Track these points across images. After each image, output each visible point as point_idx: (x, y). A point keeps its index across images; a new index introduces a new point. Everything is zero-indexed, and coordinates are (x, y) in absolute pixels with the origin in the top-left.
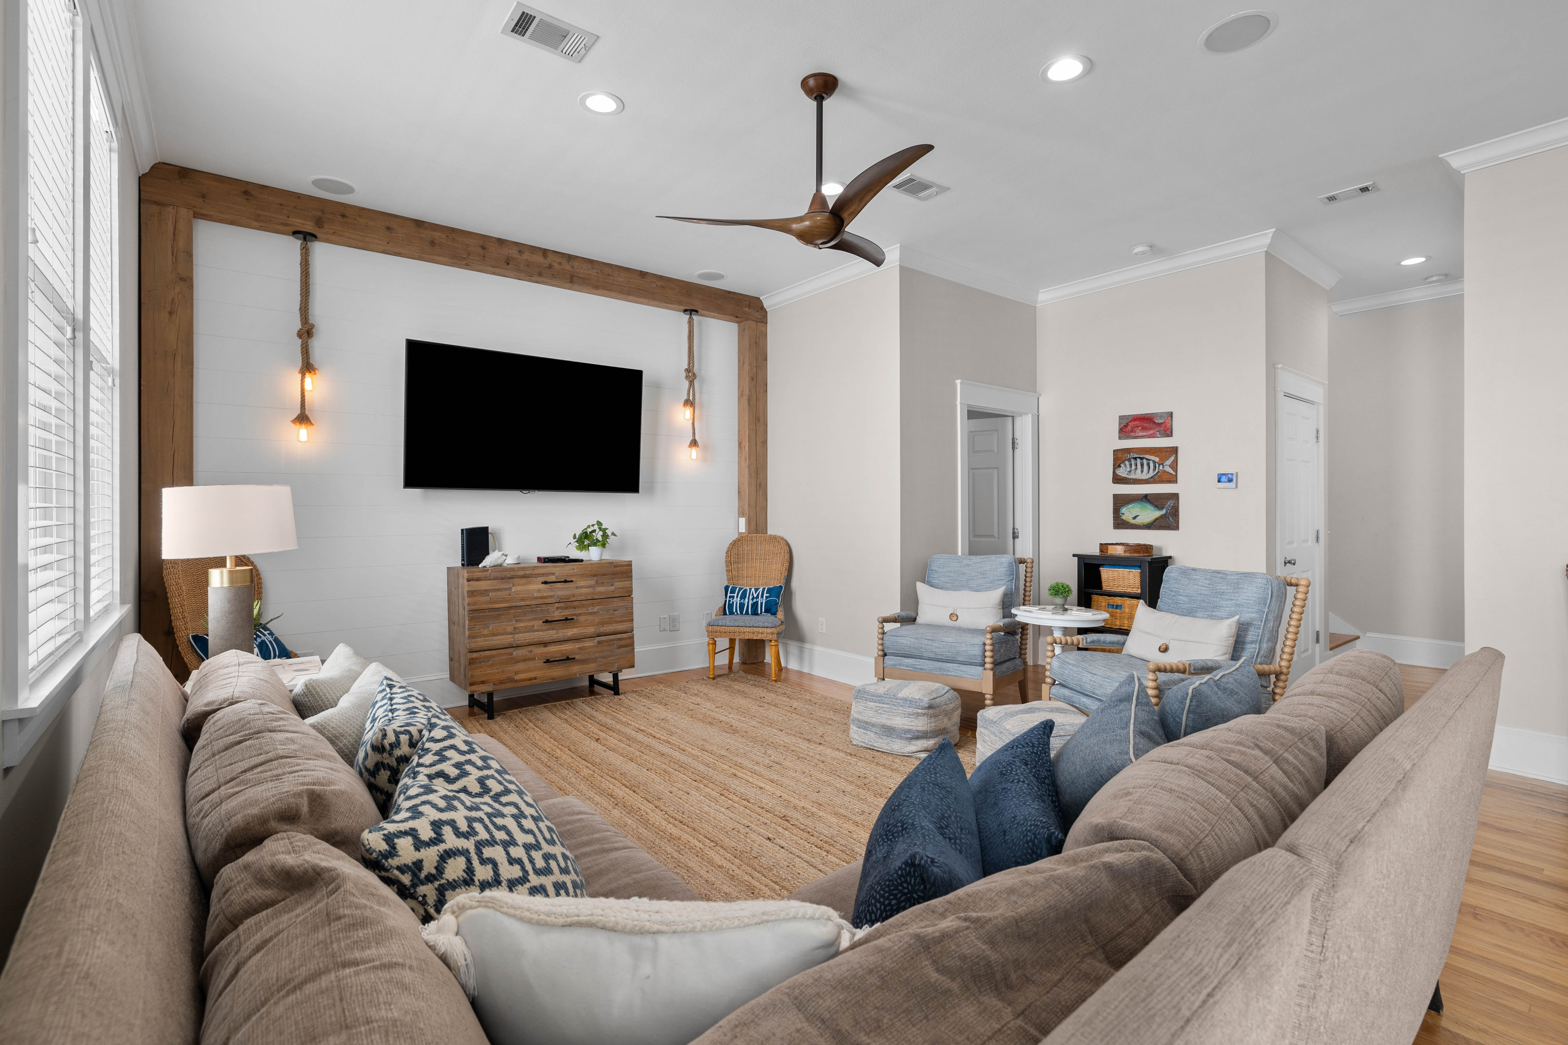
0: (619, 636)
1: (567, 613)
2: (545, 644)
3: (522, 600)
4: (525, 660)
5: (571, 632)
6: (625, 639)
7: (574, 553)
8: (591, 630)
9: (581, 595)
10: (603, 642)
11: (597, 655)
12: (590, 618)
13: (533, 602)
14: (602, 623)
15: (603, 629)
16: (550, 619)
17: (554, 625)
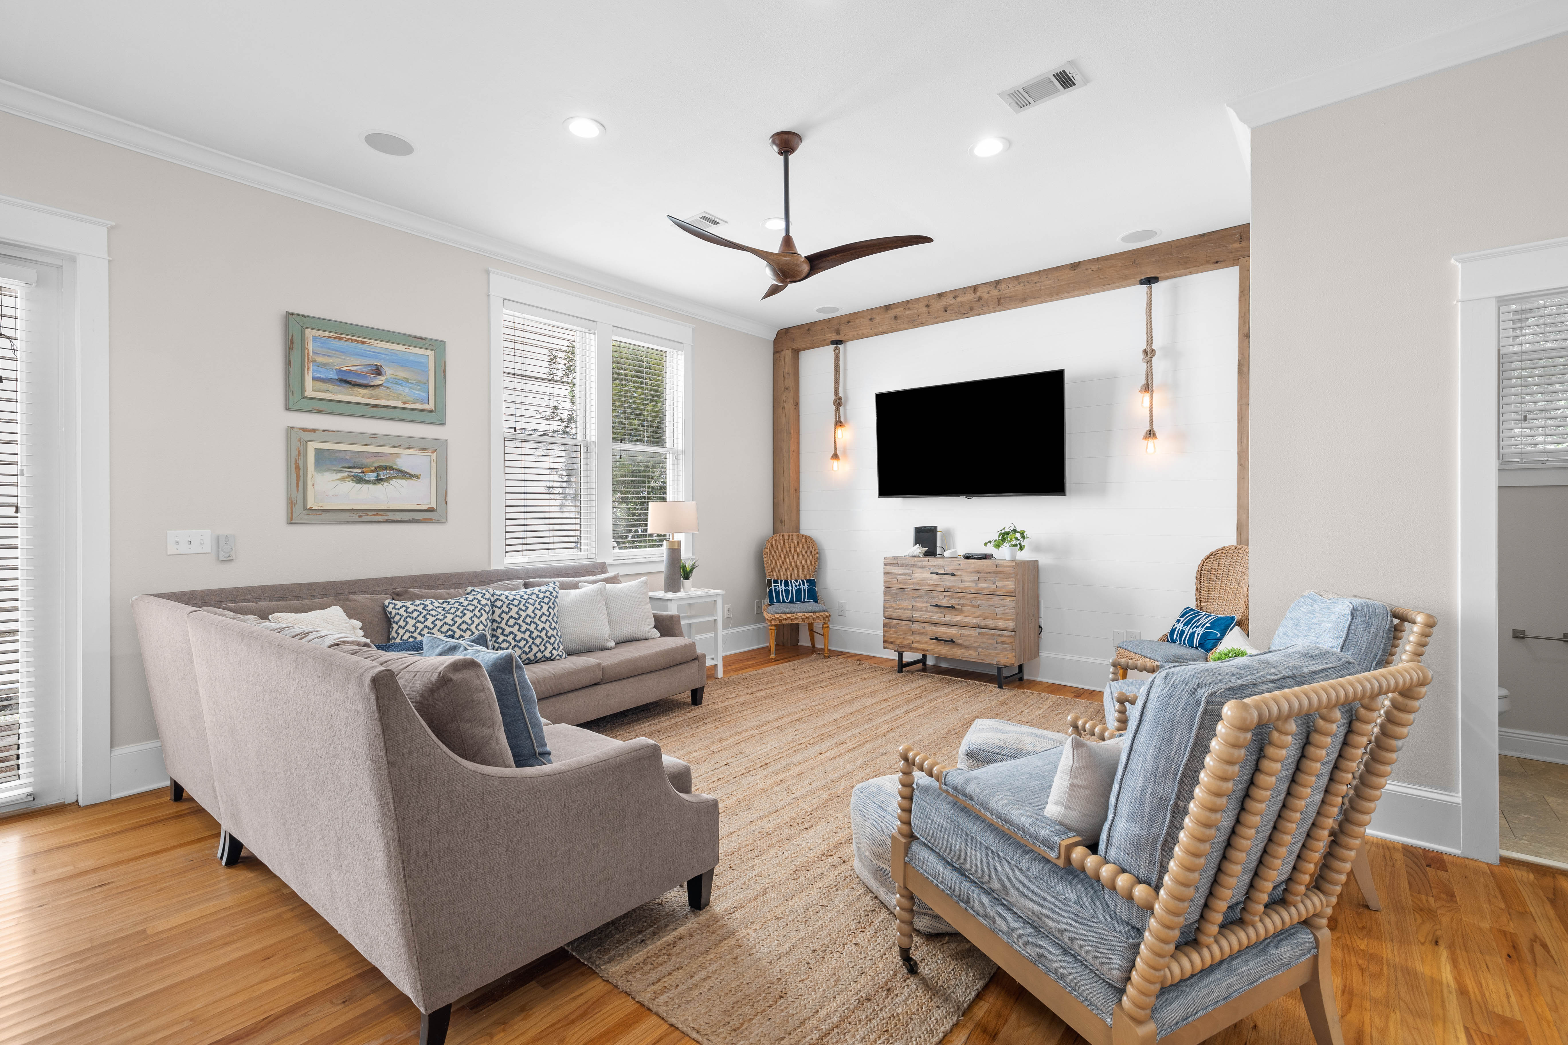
0: (999, 632)
1: (952, 602)
2: (935, 624)
3: (920, 585)
4: (920, 633)
5: (955, 618)
6: (1005, 636)
7: (990, 550)
8: (973, 621)
9: (965, 588)
10: (984, 634)
11: (977, 644)
12: (973, 609)
13: (927, 588)
14: (984, 618)
15: (983, 622)
16: (939, 604)
17: (942, 610)
